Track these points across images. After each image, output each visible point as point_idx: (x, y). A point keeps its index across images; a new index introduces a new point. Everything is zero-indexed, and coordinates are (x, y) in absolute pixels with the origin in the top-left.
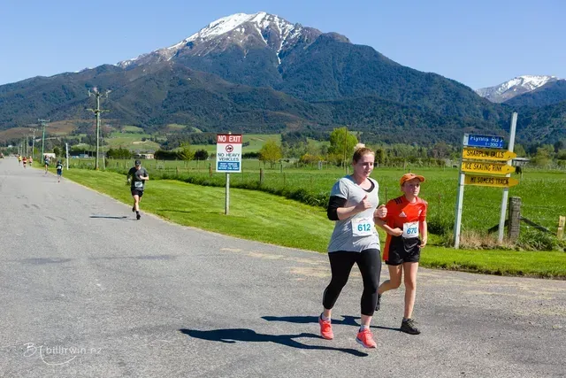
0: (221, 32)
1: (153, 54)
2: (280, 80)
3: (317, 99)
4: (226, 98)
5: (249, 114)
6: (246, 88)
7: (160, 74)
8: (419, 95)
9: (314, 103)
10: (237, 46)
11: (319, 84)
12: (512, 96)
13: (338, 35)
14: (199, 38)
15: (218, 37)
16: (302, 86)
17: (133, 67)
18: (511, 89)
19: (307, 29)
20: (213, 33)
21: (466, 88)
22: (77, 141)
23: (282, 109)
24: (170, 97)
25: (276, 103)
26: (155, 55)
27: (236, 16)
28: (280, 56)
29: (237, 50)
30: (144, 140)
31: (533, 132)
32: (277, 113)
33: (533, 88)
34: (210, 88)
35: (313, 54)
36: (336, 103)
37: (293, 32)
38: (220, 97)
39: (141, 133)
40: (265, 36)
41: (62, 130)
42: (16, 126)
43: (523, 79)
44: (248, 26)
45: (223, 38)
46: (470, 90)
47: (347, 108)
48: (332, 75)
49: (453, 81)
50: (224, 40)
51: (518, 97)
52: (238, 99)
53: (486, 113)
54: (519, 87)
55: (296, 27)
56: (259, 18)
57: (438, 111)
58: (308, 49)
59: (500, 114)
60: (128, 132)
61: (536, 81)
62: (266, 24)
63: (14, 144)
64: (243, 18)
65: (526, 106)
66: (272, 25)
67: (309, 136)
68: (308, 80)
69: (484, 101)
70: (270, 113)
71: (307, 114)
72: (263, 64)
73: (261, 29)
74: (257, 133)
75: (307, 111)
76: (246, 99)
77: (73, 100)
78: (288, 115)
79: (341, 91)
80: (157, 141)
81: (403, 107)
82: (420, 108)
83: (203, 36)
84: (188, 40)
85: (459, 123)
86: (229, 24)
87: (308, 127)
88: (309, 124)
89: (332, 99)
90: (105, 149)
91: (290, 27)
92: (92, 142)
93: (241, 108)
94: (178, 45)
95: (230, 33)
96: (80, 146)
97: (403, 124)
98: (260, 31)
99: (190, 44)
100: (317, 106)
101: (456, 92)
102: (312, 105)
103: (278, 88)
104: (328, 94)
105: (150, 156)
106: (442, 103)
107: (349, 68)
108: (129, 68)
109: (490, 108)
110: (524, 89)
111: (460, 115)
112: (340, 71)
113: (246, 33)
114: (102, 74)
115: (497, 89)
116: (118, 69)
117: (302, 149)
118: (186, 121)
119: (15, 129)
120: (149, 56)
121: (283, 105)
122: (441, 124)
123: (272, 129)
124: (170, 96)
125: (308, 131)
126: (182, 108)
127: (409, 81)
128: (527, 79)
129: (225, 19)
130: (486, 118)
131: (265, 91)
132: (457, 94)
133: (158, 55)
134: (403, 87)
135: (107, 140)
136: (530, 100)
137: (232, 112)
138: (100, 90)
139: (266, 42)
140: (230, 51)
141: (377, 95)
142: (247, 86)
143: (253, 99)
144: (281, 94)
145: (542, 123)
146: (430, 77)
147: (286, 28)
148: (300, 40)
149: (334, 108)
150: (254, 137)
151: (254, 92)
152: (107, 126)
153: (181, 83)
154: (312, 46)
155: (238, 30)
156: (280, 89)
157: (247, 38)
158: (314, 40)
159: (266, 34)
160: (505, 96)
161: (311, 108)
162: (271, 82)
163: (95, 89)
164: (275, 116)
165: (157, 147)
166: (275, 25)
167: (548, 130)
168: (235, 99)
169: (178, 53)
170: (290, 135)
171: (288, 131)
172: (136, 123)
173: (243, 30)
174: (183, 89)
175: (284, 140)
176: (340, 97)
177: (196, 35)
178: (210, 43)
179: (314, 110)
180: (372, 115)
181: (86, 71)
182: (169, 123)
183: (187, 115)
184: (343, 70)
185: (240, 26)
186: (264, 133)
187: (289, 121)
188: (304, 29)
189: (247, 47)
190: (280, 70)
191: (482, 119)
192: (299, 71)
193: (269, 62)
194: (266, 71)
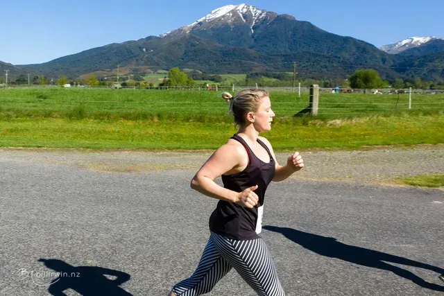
0: (218, 16)
2: (252, 43)
3: (274, 53)
4: (218, 54)
7: (181, 40)
8: (339, 50)
9: (272, 55)
10: (227, 24)
11: (276, 45)
12: (404, 49)
13: (288, 16)
14: (205, 20)
15: (216, 19)
16: (266, 46)
17: (168, 36)
18: (405, 45)
19: (270, 12)
20: (214, 17)
21: (371, 45)
23: (251, 60)
24: (185, 53)
26: (180, 30)
27: (227, 7)
28: (253, 28)
29: (227, 26)
31: (415, 72)
33: (419, 44)
34: (209, 49)
35: (273, 27)
36: (285, 56)
37: (261, 14)
38: (214, 52)
40: (244, 17)
42: (98, 70)
43: (413, 39)
44: (234, 12)
45: (219, 19)
46: (373, 46)
48: (284, 39)
49: (362, 41)
52: (225, 54)
53: (384, 60)
54: (409, 44)
55: (263, 12)
56: (240, 7)
57: (351, 60)
58: (270, 24)
59: (393, 61)
61: (422, 40)
62: (245, 10)
64: (231, 8)
65: (412, 56)
66: (248, 11)
68: (270, 42)
69: (382, 54)
70: (244, 62)
71: (266, 62)
72: (242, 34)
73: (242, 13)
75: (266, 60)
76: (230, 54)
77: (131, 55)
78: (255, 63)
79: (289, 49)
81: (327, 58)
82: (339, 58)
83: (208, 18)
84: (199, 21)
86: (223, 11)
89: (284, 53)
91: (259, 12)
93: (227, 59)
94: (193, 24)
95: (223, 16)
97: (326, 68)
98: (241, 15)
99: (200, 23)
100: (273, 57)
102: (270, 57)
103: (251, 47)
106: (354, 54)
107: (295, 35)
108: (165, 36)
109: (387, 57)
110: (413, 45)
111: (366, 62)
112: (289, 37)
113: (233, 16)
114: (149, 41)
115: (395, 45)
116: (159, 39)
118: (194, 67)
119: (97, 72)
120: (175, 31)
121: (252, 57)
122: (351, 67)
126: (192, 60)
127: (332, 42)
128: (416, 39)
129: (221, 8)
130: (384, 63)
131: (243, 49)
132: (364, 49)
133: (182, 30)
134: (329, 45)
136: (416, 52)
137: (221, 61)
138: (147, 50)
139: (244, 21)
140: (223, 27)
141: (312, 51)
142: (231, 46)
144: (252, 51)
146: (346, 39)
147: (256, 12)
148: (265, 19)
149: (283, 58)
150: (229, 75)
151: (235, 50)
153: (192, 45)
155: (228, 14)
156: (253, 47)
157: (233, 19)
158: (272, 20)
160: (400, 50)
161: (269, 59)
162: (247, 44)
163: (144, 50)
164: (247, 63)
166: (250, 11)
168: (223, 54)
169: (193, 29)
170: (251, 74)
172: (165, 68)
173: (231, 14)
174: (193, 49)
175: (248, 77)
176: (289, 52)
177: (204, 18)
178: (212, 22)
179: (271, 60)
181: (142, 39)
183: (194, 63)
184: (291, 36)
185: (229, 12)
187: (255, 66)
188: (267, 13)
189: (234, 24)
190: (253, 37)
191: (381, 64)
192: (264, 37)
193: (245, 32)
194: (244, 37)
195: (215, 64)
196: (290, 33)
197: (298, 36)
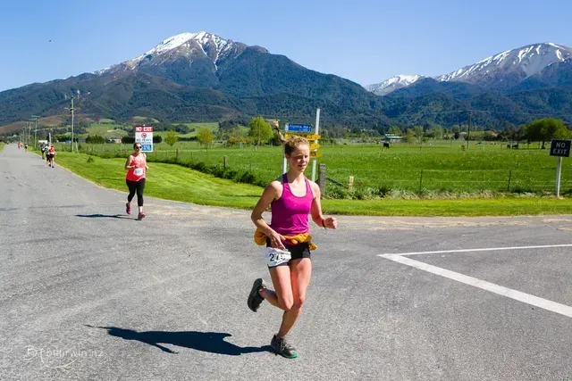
0: (171, 48)
1: (122, 64)
2: (217, 82)
3: (245, 96)
4: (176, 96)
5: (194, 107)
6: (192, 88)
7: (127, 80)
8: (321, 91)
9: (243, 98)
10: (184, 57)
11: (247, 85)
12: (391, 90)
13: (260, 48)
14: (155, 52)
15: (170, 51)
16: (234, 86)
17: (106, 74)
19: (237, 43)
20: (166, 48)
21: (357, 85)
22: (65, 131)
23: (218, 104)
25: (215, 100)
26: (123, 65)
27: (183, 35)
28: (217, 64)
29: (184, 61)
30: (115, 129)
31: (408, 117)
32: (215, 106)
33: (407, 84)
34: (164, 89)
35: (242, 62)
36: (258, 98)
37: (226, 46)
38: (172, 95)
39: (113, 123)
40: (205, 49)
41: (54, 122)
42: (19, 120)
43: (400, 78)
44: (192, 42)
45: (174, 51)
46: (360, 86)
47: (268, 102)
48: (256, 77)
49: (347, 80)
50: (175, 53)
51: (396, 91)
52: (185, 96)
53: (372, 104)
54: (397, 85)
55: (228, 42)
56: (200, 36)
57: (337, 103)
58: (238, 58)
59: (383, 104)
60: (104, 123)
61: (409, 79)
62: (206, 40)
63: (17, 134)
64: (188, 36)
65: (402, 98)
66: (210, 41)
67: (240, 123)
68: (238, 81)
69: (371, 95)
70: (210, 107)
72: (204, 70)
73: (202, 44)
74: (201, 122)
75: (237, 104)
76: (192, 97)
78: (224, 108)
79: (263, 89)
80: (125, 130)
81: (310, 100)
82: (322, 101)
83: (158, 50)
84: (148, 53)
85: (352, 111)
86: (178, 41)
89: (257, 95)
90: (86, 136)
91: (224, 42)
92: (76, 132)
93: (188, 103)
94: (139, 58)
95: (179, 48)
96: (67, 134)
97: (310, 113)
98: (201, 46)
99: (149, 57)
100: (245, 100)
101: (349, 88)
102: (242, 100)
103: (216, 88)
104: (253, 92)
105: (118, 141)
106: (339, 96)
107: (269, 72)
108: (103, 74)
109: (376, 99)
110: (401, 85)
111: (353, 105)
112: (262, 74)
113: (191, 48)
114: (84, 80)
115: (380, 85)
116: (95, 77)
117: (234, 133)
118: (147, 114)
119: (18, 123)
121: (220, 102)
122: (338, 112)
123: (212, 119)
124: (135, 96)
125: (239, 120)
126: (145, 105)
127: (314, 81)
128: (403, 78)
129: (175, 37)
130: (373, 107)
131: (206, 90)
132: (350, 90)
133: (125, 65)
134: (309, 86)
135: (87, 129)
136: (407, 96)
137: (182, 106)
138: (81, 92)
139: (206, 54)
140: (179, 61)
141: (290, 92)
143: (197, 96)
144: (218, 92)
145: (415, 110)
146: (330, 78)
147: (220, 43)
148: (232, 52)
149: (258, 102)
150: (197, 124)
151: (198, 91)
152: (88, 119)
153: (143, 85)
154: (241, 56)
155: (185, 45)
157: (191, 51)
158: (241, 52)
159: (206, 48)
160: (386, 90)
161: (241, 102)
162: (210, 84)
163: (78, 92)
164: (214, 109)
165: (126, 134)
166: (212, 41)
167: (419, 115)
168: (183, 97)
169: (140, 64)
170: (225, 123)
171: (223, 120)
172: (110, 116)
173: (189, 45)
174: (144, 90)
175: (220, 126)
176: (262, 94)
177: (154, 50)
178: (165, 55)
179: (244, 104)
180: (287, 107)
181: (72, 78)
182: (134, 116)
183: (147, 109)
184: (264, 73)
185: (186, 42)
186: (206, 122)
187: (224, 112)
188: (234, 44)
189: (192, 58)
190: (217, 74)
191: (370, 108)
192: (231, 75)
193: (208, 68)
194: (206, 75)
195: (174, 110)
196: (263, 69)
197: (273, 74)
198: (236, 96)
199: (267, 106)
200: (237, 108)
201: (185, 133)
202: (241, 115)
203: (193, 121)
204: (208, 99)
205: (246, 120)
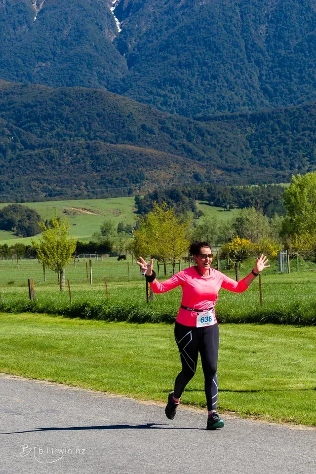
2: (121, 69)
3: (213, 112)
5: (53, 151)
9: (205, 119)
11: (214, 77)
16: (175, 82)
23: (130, 138)
28: (119, 13)
32: (120, 146)
35: (196, 8)
36: (255, 119)
47: (284, 129)
48: (243, 55)
67: (201, 198)
68: (189, 66)
70: (104, 148)
71: (191, 145)
72: (80, 35)
74: (76, 197)
75: (189, 138)
76: (46, 117)
78: (149, 150)
79: (265, 91)
87: (196, 177)
88: (198, 170)
89: (246, 110)
93: (34, 139)
100: (212, 126)
102: (202, 124)
103: (121, 88)
104: (236, 99)
107: (280, 38)
112: (261, 44)
121: (135, 129)
123: (111, 186)
125: (198, 187)
131: (89, 97)
137: (14, 148)
142: (43, 86)
143: (60, 116)
144: (128, 103)
156: (124, 91)
161: (200, 132)
162: (101, 77)
164: (119, 153)
168: (18, 119)
170: (155, 197)
175: (142, 209)
176: (265, 106)
179: (209, 137)
184: (267, 41)
186: (94, 195)
187: (149, 162)
190: (121, 46)
192: (166, 46)
193: (91, 26)
194: (88, 49)
196: (263, 27)
197: (294, 43)
198: (182, 112)
199: (283, 141)
200: (189, 151)
201: (29, 233)
202: (202, 172)
203: (51, 195)
204: (96, 125)
205: (220, 188)
